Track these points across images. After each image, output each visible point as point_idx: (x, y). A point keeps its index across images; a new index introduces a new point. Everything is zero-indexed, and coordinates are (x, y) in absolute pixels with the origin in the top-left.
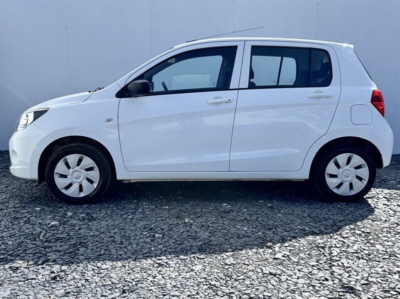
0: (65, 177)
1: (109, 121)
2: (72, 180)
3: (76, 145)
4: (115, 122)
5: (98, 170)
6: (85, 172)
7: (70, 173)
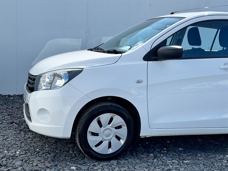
0: (97, 135)
1: (139, 82)
2: (102, 138)
3: (108, 105)
4: (144, 83)
5: (126, 128)
6: (115, 130)
7: (102, 131)
